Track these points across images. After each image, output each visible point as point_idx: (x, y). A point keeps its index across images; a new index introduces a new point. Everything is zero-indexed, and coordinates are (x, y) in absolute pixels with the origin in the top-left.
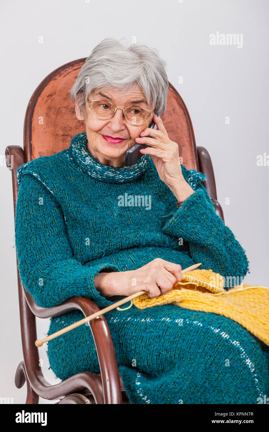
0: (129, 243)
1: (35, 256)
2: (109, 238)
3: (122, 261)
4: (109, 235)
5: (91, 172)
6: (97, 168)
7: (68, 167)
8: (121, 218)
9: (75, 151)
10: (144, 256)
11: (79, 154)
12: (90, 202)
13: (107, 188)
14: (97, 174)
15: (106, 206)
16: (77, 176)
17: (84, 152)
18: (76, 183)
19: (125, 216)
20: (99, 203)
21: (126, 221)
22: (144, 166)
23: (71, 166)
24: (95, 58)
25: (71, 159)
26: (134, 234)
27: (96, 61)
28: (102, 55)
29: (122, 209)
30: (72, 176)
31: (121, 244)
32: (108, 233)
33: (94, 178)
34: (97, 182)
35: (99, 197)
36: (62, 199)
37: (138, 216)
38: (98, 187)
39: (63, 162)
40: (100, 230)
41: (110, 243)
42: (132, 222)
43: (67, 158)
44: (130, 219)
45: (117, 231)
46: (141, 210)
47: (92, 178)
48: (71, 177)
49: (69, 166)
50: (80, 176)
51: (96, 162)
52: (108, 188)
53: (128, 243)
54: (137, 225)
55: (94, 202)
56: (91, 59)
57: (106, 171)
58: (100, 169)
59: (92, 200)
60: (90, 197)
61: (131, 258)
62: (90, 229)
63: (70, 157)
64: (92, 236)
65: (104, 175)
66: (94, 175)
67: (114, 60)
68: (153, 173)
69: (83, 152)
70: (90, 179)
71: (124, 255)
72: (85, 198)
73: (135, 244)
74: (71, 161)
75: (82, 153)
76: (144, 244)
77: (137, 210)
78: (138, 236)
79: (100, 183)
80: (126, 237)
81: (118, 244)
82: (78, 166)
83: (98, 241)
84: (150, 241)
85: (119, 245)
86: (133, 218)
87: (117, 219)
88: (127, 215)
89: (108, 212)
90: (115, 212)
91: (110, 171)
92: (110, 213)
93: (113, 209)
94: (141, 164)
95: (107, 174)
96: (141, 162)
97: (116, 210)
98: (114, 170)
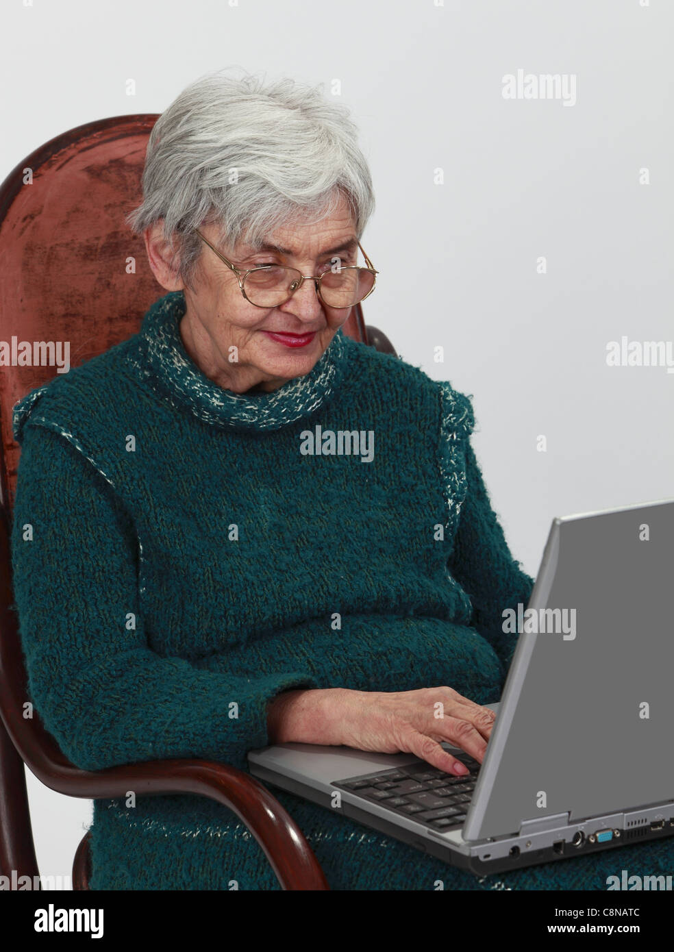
0: (302, 613)
1: (81, 649)
2: (253, 604)
3: (283, 661)
4: (252, 597)
5: (198, 410)
6: (213, 403)
7: (140, 399)
8: (281, 533)
9: (155, 355)
10: (337, 646)
11: (166, 366)
12: (203, 494)
13: (240, 447)
14: (214, 417)
16: (165, 423)
17: (179, 362)
18: (166, 446)
19: (288, 528)
20: (225, 496)
21: (293, 541)
22: (328, 381)
23: (148, 396)
25: (146, 373)
26: (313, 588)
29: (279, 511)
30: (154, 427)
31: (283, 617)
32: (249, 591)
33: (207, 424)
34: (214, 433)
35: (222, 480)
36: (138, 503)
37: (321, 528)
38: (219, 446)
39: (128, 387)
40: (232, 587)
41: (255, 619)
42: (308, 542)
43: (135, 372)
44: (302, 535)
45: (269, 586)
46: (326, 512)
47: (202, 424)
48: (150, 429)
49: (144, 397)
50: (172, 423)
51: (210, 386)
52: (243, 447)
54: (321, 549)
55: (212, 494)
57: (236, 412)
58: (220, 406)
59: (207, 489)
60: (200, 480)
61: (304, 655)
62: (204, 582)
63: (143, 369)
64: (210, 601)
65: (233, 420)
66: (206, 418)
68: (352, 390)
69: (175, 360)
70: (196, 425)
71: (286, 645)
72: (190, 485)
74: (146, 379)
75: (173, 363)
77: (318, 512)
78: (322, 594)
79: (221, 435)
80: (295, 600)
82: (165, 391)
83: (225, 612)
84: (351, 603)
85: (278, 620)
86: (308, 532)
87: (269, 537)
88: (293, 524)
89: (248, 521)
90: (264, 520)
91: (247, 411)
92: (251, 521)
93: (259, 512)
94: (321, 379)
95: (238, 419)
96: (321, 374)
97: (265, 513)
98: (256, 408)
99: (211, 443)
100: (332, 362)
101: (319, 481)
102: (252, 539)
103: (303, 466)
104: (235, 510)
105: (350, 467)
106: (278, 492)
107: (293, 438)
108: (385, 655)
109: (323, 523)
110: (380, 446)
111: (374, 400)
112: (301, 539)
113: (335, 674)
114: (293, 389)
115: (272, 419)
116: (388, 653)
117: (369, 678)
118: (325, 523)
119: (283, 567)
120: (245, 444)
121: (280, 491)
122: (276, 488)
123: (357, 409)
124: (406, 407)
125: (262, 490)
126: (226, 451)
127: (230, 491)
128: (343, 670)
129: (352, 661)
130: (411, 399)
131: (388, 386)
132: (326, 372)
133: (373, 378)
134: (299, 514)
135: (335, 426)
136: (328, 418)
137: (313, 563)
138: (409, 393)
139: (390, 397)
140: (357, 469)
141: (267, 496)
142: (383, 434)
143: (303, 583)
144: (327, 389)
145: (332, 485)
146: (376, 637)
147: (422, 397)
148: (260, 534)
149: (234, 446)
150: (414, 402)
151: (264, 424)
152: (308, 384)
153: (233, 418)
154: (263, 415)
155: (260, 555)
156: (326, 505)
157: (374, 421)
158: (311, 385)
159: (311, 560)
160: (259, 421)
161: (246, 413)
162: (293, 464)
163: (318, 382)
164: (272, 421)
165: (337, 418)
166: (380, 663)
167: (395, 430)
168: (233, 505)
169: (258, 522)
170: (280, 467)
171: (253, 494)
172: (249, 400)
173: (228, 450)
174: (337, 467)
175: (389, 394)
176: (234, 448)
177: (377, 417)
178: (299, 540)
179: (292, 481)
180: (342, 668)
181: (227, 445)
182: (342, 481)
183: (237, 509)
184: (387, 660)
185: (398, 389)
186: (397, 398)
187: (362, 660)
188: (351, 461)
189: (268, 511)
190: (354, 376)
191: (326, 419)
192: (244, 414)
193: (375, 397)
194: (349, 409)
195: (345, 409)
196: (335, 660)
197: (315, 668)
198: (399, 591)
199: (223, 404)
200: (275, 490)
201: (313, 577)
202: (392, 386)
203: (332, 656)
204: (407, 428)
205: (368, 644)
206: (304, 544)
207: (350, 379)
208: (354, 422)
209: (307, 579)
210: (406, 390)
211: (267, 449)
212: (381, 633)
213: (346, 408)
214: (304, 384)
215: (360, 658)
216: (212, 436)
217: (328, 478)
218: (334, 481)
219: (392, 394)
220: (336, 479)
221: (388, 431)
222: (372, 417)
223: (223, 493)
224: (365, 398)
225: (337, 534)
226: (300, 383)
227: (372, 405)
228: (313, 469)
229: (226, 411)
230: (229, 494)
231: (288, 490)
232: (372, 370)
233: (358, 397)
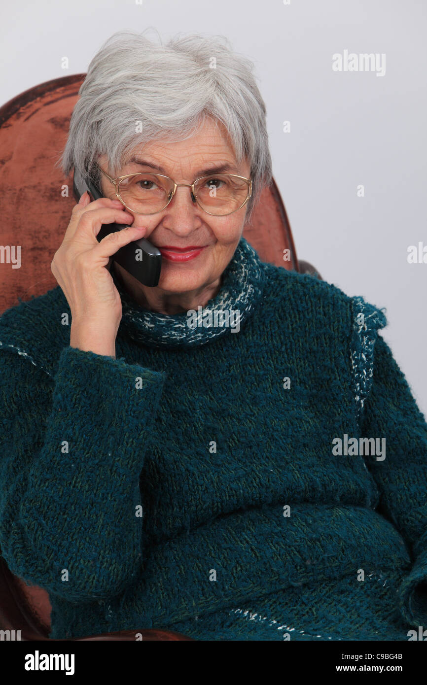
0: (238, 501)
2: (195, 493)
3: (229, 548)
4: (193, 486)
5: (135, 334)
6: (145, 325)
8: (215, 435)
14: (148, 337)
15: (180, 412)
19: (221, 430)
21: (226, 441)
22: (248, 299)
24: (100, 82)
26: (247, 480)
27: (106, 86)
28: (118, 70)
29: (213, 414)
31: (221, 504)
33: (144, 344)
37: (250, 428)
41: (197, 506)
42: (239, 442)
44: (233, 435)
45: (209, 475)
46: (254, 414)
47: (140, 345)
52: (178, 362)
53: (235, 503)
54: (251, 447)
56: (94, 84)
58: (152, 328)
66: (143, 340)
67: (148, 75)
68: (272, 305)
70: (135, 346)
71: (230, 533)
73: (250, 501)
76: (270, 500)
77: (247, 414)
78: (255, 485)
80: (231, 489)
81: (216, 504)
84: (282, 493)
85: (218, 507)
86: (239, 433)
87: (205, 439)
88: (226, 426)
89: (185, 426)
90: (200, 424)
91: (175, 330)
92: (188, 426)
93: (194, 416)
94: (241, 297)
95: (168, 337)
96: (241, 293)
97: (200, 417)
98: (184, 326)
100: (250, 282)
101: (247, 387)
102: (190, 440)
104: (173, 416)
105: (274, 371)
107: (222, 350)
108: (319, 540)
109: (252, 424)
110: (300, 351)
111: (292, 312)
112: (232, 439)
113: (275, 559)
114: (216, 307)
115: (199, 334)
116: (321, 539)
117: (306, 561)
118: (254, 424)
119: (219, 462)
120: (179, 358)
121: (213, 397)
122: (209, 395)
123: (278, 322)
124: (320, 313)
125: (197, 397)
127: (169, 400)
128: (283, 555)
129: (289, 547)
130: (324, 307)
131: (303, 298)
132: (246, 290)
133: (290, 293)
134: (231, 416)
135: (259, 338)
136: (253, 332)
137: (244, 460)
138: (322, 303)
139: (306, 306)
140: (280, 373)
141: (202, 402)
142: (301, 340)
143: (238, 475)
144: (248, 305)
145: (259, 389)
146: (310, 524)
147: (334, 305)
148: (196, 436)
150: (327, 309)
151: (192, 339)
152: (229, 302)
153: (164, 336)
154: (190, 332)
155: (197, 453)
156: (254, 408)
157: (293, 329)
158: (233, 303)
159: (242, 458)
160: (187, 337)
161: (175, 331)
162: (223, 372)
163: (238, 300)
164: (199, 336)
165: (260, 331)
166: (314, 548)
167: (312, 335)
168: (172, 412)
169: (195, 426)
170: (211, 377)
171: (189, 401)
172: (176, 320)
174: (262, 372)
175: (304, 304)
177: (294, 325)
178: (231, 440)
179: (223, 388)
180: (281, 553)
182: (268, 385)
183: (175, 415)
184: (321, 545)
185: (312, 300)
186: (312, 307)
187: (298, 546)
188: (275, 367)
189: (204, 416)
190: (274, 293)
191: (250, 332)
192: (173, 333)
193: (293, 309)
194: (270, 322)
195: (267, 322)
196: (275, 547)
197: (258, 555)
198: (324, 480)
199: (153, 326)
200: (208, 396)
201: (246, 471)
202: (307, 297)
203: (272, 542)
204: (322, 331)
205: (303, 531)
206: (236, 444)
207: (271, 296)
208: (275, 333)
209: (241, 472)
210: (319, 299)
211: (200, 362)
212: (314, 521)
213: (269, 322)
214: (226, 302)
215: (297, 544)
216: (150, 354)
217: (255, 383)
218: (260, 385)
219: (307, 305)
220: (262, 383)
221: (305, 336)
222: (290, 327)
224: (284, 311)
225: (264, 433)
226: (222, 301)
227: (290, 316)
228: (242, 377)
229: (157, 331)
231: (220, 395)
232: (290, 286)
233: (278, 311)
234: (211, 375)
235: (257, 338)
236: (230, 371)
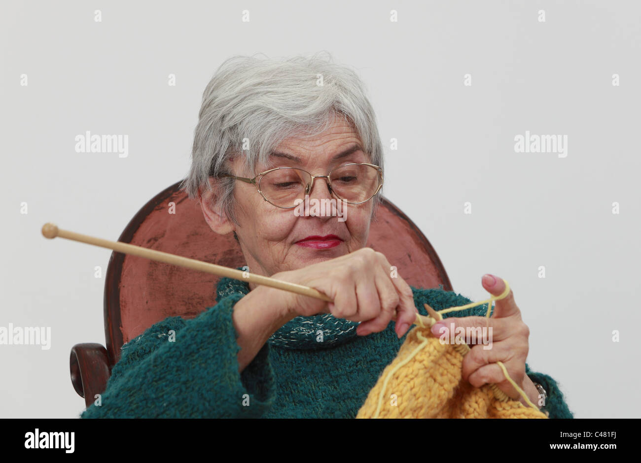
20: (288, 395)
34: (281, 352)
38: (287, 363)
52: (307, 362)
57: (293, 326)
65: (293, 334)
66: (273, 340)
79: (288, 354)
91: (303, 325)
92: (309, 411)
93: (316, 404)
95: (297, 333)
97: (322, 404)
98: (312, 323)
99: (280, 360)
103: (359, 369)
106: (335, 388)
107: (351, 351)
120: (308, 360)
121: (337, 387)
122: (334, 385)
125: (320, 387)
126: (293, 365)
127: (293, 391)
141: (325, 392)
149: (300, 362)
168: (294, 401)
169: (315, 411)
171: (313, 392)
173: (294, 365)
176: (299, 364)
181: (294, 362)
223: (286, 392)
230: (291, 393)
234: (337, 370)
235: (385, 341)
236: (357, 366)
